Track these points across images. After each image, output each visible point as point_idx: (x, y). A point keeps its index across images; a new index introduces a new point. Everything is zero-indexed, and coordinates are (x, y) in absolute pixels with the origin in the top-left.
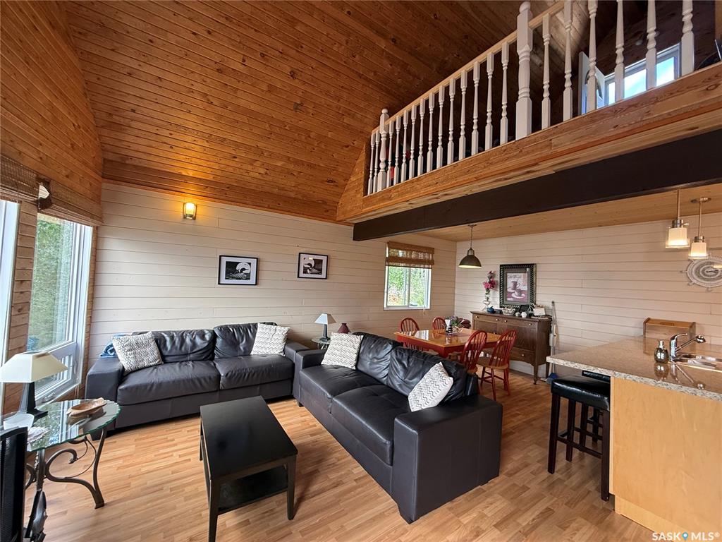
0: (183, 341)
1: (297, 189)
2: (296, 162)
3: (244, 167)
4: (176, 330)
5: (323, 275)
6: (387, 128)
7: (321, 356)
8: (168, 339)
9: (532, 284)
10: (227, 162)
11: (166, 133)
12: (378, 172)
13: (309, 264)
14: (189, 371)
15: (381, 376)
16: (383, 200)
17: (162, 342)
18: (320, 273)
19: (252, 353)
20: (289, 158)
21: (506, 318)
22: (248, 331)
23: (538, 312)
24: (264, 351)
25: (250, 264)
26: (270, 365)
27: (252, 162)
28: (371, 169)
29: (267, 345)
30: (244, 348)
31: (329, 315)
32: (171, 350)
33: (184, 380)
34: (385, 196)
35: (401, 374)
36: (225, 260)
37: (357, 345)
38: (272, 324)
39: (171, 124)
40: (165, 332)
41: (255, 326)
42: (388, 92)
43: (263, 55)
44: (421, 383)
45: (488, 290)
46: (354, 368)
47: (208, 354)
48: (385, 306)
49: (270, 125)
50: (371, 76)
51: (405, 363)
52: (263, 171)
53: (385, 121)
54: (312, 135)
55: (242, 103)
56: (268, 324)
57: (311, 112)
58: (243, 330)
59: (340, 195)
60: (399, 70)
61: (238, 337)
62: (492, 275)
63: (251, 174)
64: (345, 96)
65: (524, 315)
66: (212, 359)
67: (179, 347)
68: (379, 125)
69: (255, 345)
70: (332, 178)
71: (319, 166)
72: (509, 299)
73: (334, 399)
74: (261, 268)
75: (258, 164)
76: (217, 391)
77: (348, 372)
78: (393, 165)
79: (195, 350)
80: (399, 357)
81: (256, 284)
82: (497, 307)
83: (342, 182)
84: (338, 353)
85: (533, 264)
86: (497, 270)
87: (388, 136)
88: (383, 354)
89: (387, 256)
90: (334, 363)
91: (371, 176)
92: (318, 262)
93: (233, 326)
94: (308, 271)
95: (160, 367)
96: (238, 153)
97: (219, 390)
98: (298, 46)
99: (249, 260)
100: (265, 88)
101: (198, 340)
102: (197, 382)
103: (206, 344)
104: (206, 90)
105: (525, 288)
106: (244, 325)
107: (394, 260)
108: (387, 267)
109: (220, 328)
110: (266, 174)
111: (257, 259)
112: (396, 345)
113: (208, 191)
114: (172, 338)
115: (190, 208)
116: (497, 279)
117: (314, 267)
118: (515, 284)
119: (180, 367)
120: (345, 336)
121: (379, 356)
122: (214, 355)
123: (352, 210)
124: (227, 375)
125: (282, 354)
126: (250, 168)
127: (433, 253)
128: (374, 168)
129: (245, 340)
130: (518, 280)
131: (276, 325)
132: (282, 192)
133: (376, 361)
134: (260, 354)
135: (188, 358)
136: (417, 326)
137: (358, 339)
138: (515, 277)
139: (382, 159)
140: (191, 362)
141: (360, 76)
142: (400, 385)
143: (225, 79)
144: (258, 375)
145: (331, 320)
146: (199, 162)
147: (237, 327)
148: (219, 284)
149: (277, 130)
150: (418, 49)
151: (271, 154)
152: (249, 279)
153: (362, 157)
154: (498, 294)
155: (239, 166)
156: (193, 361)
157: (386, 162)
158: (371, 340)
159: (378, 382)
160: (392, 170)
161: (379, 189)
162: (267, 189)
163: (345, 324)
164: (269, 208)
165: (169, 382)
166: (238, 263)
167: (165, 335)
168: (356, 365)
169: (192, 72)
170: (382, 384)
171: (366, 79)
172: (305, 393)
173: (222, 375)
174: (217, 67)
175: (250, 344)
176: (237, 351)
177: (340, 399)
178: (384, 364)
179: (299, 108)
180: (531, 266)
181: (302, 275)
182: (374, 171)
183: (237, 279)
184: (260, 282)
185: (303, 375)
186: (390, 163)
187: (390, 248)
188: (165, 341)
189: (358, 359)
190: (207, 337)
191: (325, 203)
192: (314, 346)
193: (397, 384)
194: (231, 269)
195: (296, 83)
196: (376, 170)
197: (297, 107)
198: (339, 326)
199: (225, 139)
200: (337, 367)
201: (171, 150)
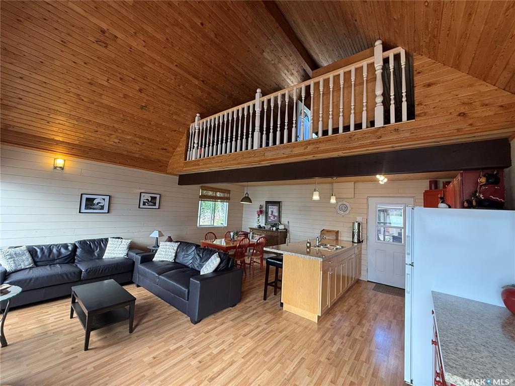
0: (50, 251)
1: (140, 152)
2: (140, 137)
3: (103, 137)
4: (45, 244)
5: (157, 206)
6: (199, 125)
7: (153, 256)
8: (38, 250)
9: (279, 212)
10: (90, 134)
11: (46, 114)
12: (193, 148)
13: (147, 200)
14: (58, 269)
15: (188, 264)
16: (195, 165)
17: (34, 252)
18: (155, 205)
19: (104, 257)
20: (136, 135)
21: (266, 231)
22: (102, 244)
23: (281, 227)
24: (113, 256)
25: (104, 199)
26: (118, 263)
27: (109, 135)
28: (189, 146)
29: (115, 251)
30: (98, 255)
31: (159, 232)
32: (41, 258)
33: (55, 275)
34: (196, 163)
35: (199, 260)
36: (84, 197)
37: (176, 248)
38: (119, 238)
39: (50, 109)
40: (35, 246)
41: (107, 240)
42: (201, 105)
43: (121, 79)
44: (207, 263)
45: (259, 215)
46: (173, 261)
47: (71, 258)
48: (198, 225)
49: (123, 115)
50: (190, 96)
51: (201, 255)
52: (116, 141)
53: (198, 121)
54: (152, 123)
55: (105, 102)
56: (116, 238)
57: (152, 111)
58: (97, 243)
59: (170, 157)
60: (206, 95)
61: (93, 248)
62: (261, 207)
63: (108, 142)
64: (174, 104)
65: (274, 229)
66: (74, 262)
67: (47, 255)
68: (194, 122)
69: (106, 252)
70: (164, 147)
71: (156, 140)
72: (269, 220)
73: (160, 276)
74: (112, 202)
75: (113, 136)
76: (79, 281)
77: (169, 263)
78: (201, 146)
79: (60, 257)
80: (198, 252)
81: (108, 213)
82: (263, 225)
83: (171, 150)
84: (164, 253)
85: (280, 202)
86: (264, 204)
87: (199, 129)
88: (190, 252)
89: (200, 194)
90: (161, 259)
91: (189, 150)
92: (154, 198)
93: (90, 241)
94: (146, 204)
95: (34, 269)
96: (99, 129)
97: (80, 280)
98: (145, 77)
99: (104, 197)
100: (121, 95)
101: (63, 250)
102: (64, 276)
103: (69, 253)
104: (79, 92)
105: (276, 214)
106: (98, 240)
107: (204, 197)
108: (200, 201)
109: (80, 242)
110: (119, 142)
111: (110, 196)
112: (197, 246)
113: (74, 151)
114: (42, 249)
115: (60, 162)
116: (264, 209)
117: (150, 202)
118: (272, 212)
119: (50, 268)
120: (169, 243)
121: (188, 253)
122: (74, 259)
123: (177, 168)
124: (87, 270)
125: (126, 257)
126: (107, 138)
127: (229, 193)
128: (191, 146)
129: (98, 249)
130: (273, 209)
131: (122, 238)
132: (130, 154)
133: (186, 256)
134: (110, 257)
135: (55, 263)
136: (215, 237)
137: (177, 245)
138: (272, 208)
139: (196, 142)
140: (58, 265)
141: (183, 96)
142: (197, 267)
143: (94, 88)
144: (109, 270)
145: (161, 234)
146: (68, 132)
147: (93, 241)
148: (80, 212)
149: (128, 118)
150: (217, 87)
151: (123, 132)
152: (103, 209)
153: (184, 138)
154: (264, 217)
155: (99, 136)
156: (59, 264)
157: (198, 143)
158: (184, 245)
159: (187, 267)
160: (201, 149)
161: (193, 159)
162: (118, 151)
163: (170, 237)
164: (120, 163)
165: (43, 277)
166: (95, 199)
167: (36, 248)
168: (175, 260)
169: (70, 82)
170: (189, 267)
171: (187, 98)
172: (142, 278)
173: (83, 271)
174: (88, 81)
175: (102, 251)
176: (93, 257)
177: (164, 276)
178: (190, 257)
179: (144, 108)
180: (279, 203)
181: (142, 206)
182: (191, 147)
183: (94, 209)
184: (111, 211)
185: (140, 267)
186: (200, 145)
187: (202, 190)
188: (37, 252)
189: (176, 256)
190: (70, 248)
191: (159, 161)
192: (149, 250)
193: (196, 266)
194: (90, 203)
195: (142, 95)
196: (192, 147)
197: (142, 108)
198: (166, 238)
199: (90, 121)
200: (163, 261)
201: (48, 124)
